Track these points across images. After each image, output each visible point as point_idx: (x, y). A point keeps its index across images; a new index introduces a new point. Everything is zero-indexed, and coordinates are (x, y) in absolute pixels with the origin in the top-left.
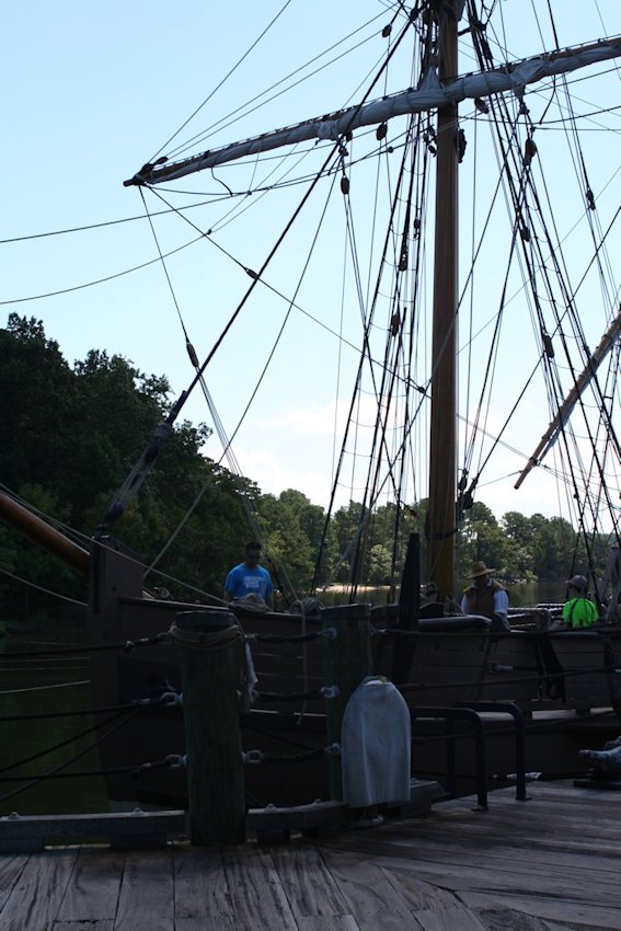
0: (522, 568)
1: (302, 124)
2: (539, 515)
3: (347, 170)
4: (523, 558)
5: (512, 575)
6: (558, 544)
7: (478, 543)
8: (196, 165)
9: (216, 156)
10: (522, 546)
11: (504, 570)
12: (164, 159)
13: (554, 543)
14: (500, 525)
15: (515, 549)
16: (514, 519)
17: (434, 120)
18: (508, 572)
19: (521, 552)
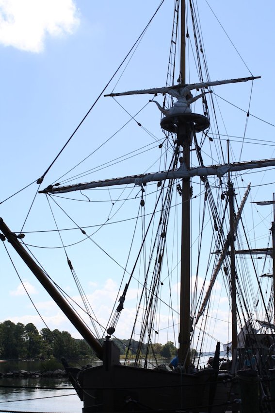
0: (49, 354)
1: (125, 178)
2: (57, 330)
3: (144, 197)
4: (49, 349)
5: (45, 357)
6: (65, 343)
7: (30, 342)
8: (75, 188)
9: (85, 186)
10: (49, 344)
11: (41, 355)
12: (58, 184)
13: (63, 343)
14: (39, 334)
15: (46, 345)
16: (46, 331)
17: (181, 183)
18: (42, 355)
19: (48, 346)
